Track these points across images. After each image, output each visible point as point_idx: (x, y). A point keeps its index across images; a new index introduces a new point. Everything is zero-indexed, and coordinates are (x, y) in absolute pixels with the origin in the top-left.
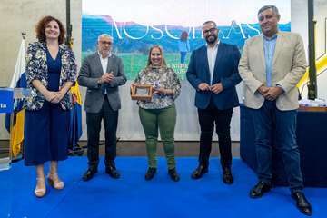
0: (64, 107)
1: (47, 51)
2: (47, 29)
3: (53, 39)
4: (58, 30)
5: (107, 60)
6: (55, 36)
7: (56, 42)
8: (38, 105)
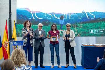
0: (32, 46)
1: (27, 30)
2: (27, 24)
3: (28, 26)
5: (40, 31)
6: (29, 26)
7: (29, 27)
8: (25, 45)
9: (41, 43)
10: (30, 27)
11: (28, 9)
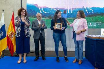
5: (40, 21)
6: (24, 14)
8: (19, 36)
9: (41, 33)
10: (25, 16)
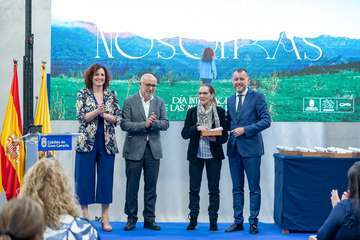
0: (109, 152)
4: (104, 77)
8: (89, 148)
9: (148, 143)
11: (91, 24)
